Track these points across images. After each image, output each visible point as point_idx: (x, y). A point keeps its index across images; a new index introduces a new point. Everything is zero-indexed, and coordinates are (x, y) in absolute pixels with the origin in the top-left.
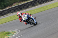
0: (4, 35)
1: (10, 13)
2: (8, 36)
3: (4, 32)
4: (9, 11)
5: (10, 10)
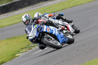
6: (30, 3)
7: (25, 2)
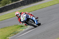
0: (17, 28)
1: (24, 6)
2: (21, 30)
3: (17, 25)
4: (22, 3)
5: (24, 3)
6: (15, 7)
7: (12, 6)
